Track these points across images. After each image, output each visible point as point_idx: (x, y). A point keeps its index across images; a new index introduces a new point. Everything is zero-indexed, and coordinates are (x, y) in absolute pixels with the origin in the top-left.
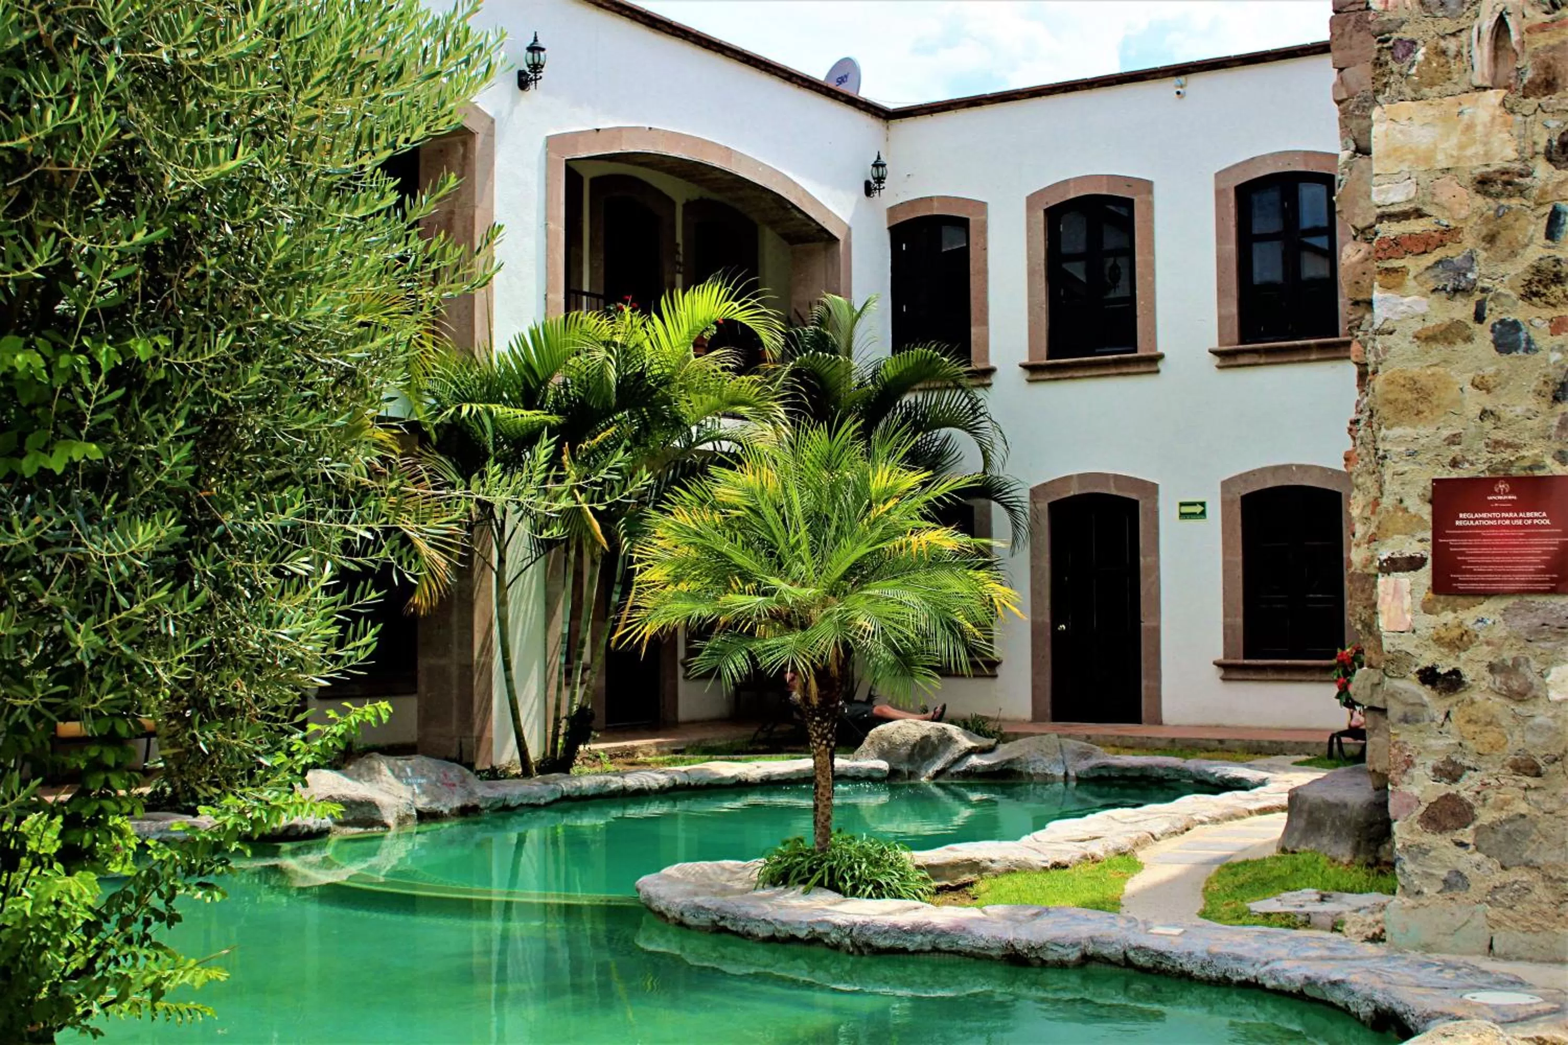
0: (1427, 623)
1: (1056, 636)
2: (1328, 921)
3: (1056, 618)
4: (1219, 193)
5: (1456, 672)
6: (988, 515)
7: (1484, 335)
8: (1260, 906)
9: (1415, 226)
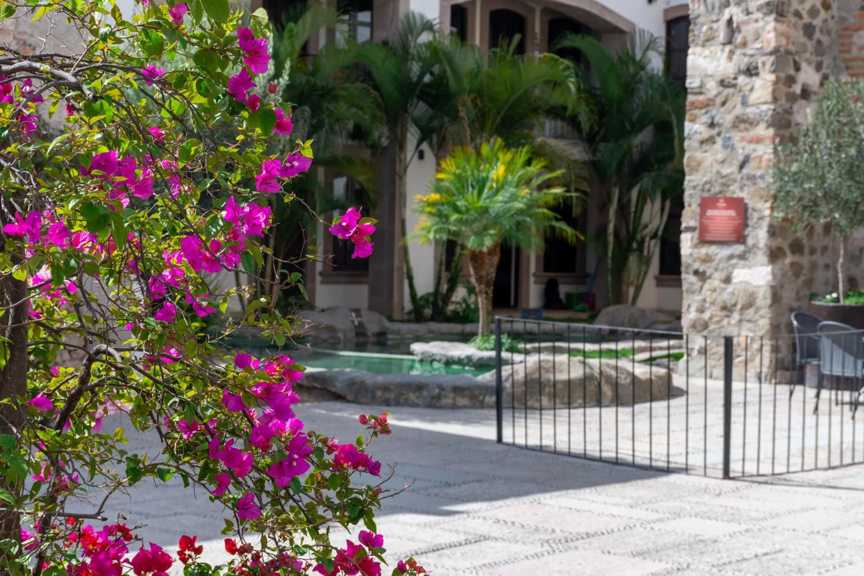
0: (695, 252)
5: (705, 272)
7: (719, 142)
9: (700, 98)
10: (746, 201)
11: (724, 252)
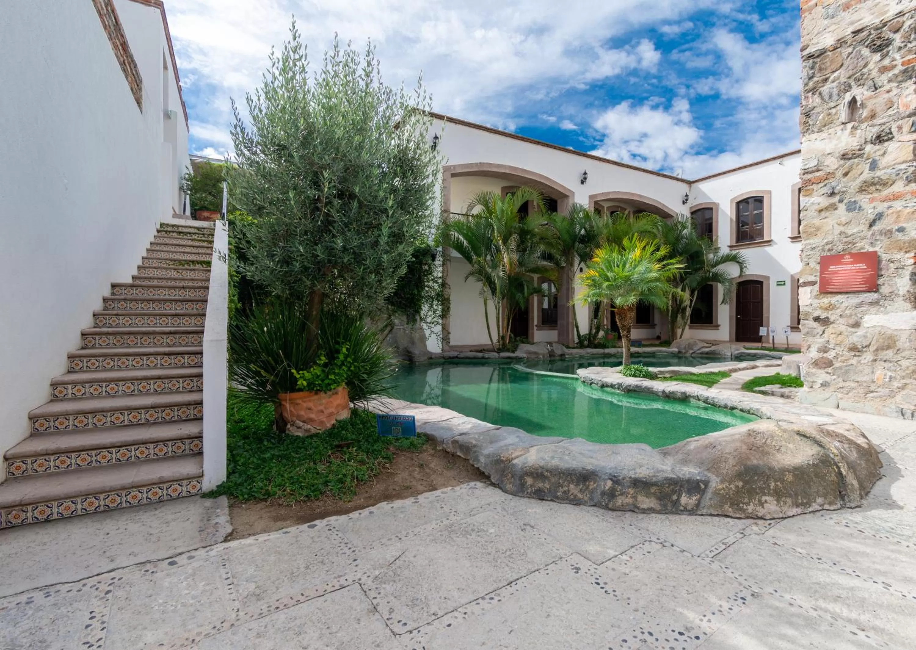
0: (816, 302)
1: (737, 319)
2: (780, 394)
3: (737, 314)
4: (793, 191)
5: (827, 318)
6: (717, 286)
7: (842, 207)
8: (757, 389)
9: (818, 174)
10: (879, 254)
11: (854, 300)
